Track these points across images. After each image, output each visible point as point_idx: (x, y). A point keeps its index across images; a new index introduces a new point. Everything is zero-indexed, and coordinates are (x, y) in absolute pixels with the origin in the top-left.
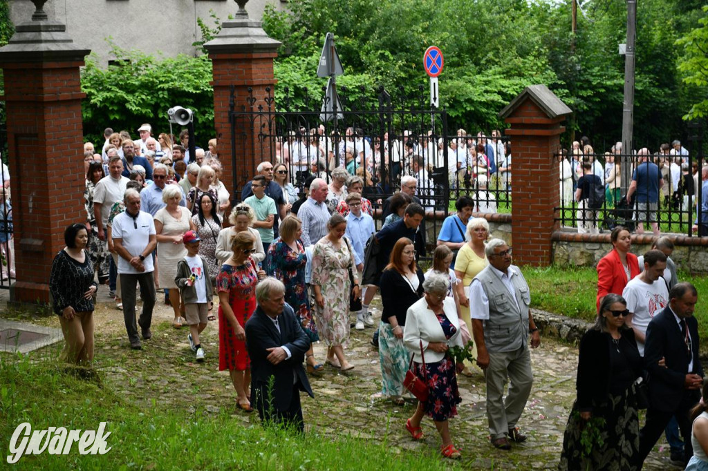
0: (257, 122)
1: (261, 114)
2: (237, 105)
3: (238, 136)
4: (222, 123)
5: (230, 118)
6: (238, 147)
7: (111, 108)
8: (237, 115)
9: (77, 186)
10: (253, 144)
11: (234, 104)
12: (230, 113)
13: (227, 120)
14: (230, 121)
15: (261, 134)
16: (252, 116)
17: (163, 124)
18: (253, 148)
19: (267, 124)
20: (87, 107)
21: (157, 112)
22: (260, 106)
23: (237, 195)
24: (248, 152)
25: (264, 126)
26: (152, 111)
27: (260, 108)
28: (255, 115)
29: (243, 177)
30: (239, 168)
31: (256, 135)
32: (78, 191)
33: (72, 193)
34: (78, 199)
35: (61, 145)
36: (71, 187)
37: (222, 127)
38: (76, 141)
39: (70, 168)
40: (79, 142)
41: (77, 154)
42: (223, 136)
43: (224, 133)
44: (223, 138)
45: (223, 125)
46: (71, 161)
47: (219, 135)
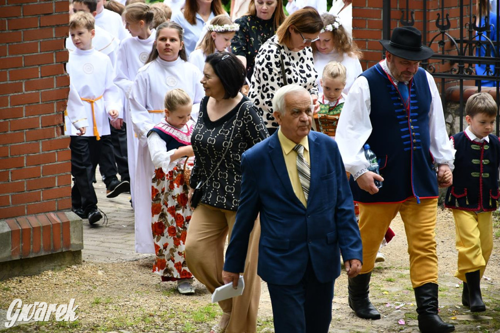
9: (53, 26)
29: (402, 23)
32: (54, 36)
33: (41, 40)
34: (52, 52)
36: (38, 28)
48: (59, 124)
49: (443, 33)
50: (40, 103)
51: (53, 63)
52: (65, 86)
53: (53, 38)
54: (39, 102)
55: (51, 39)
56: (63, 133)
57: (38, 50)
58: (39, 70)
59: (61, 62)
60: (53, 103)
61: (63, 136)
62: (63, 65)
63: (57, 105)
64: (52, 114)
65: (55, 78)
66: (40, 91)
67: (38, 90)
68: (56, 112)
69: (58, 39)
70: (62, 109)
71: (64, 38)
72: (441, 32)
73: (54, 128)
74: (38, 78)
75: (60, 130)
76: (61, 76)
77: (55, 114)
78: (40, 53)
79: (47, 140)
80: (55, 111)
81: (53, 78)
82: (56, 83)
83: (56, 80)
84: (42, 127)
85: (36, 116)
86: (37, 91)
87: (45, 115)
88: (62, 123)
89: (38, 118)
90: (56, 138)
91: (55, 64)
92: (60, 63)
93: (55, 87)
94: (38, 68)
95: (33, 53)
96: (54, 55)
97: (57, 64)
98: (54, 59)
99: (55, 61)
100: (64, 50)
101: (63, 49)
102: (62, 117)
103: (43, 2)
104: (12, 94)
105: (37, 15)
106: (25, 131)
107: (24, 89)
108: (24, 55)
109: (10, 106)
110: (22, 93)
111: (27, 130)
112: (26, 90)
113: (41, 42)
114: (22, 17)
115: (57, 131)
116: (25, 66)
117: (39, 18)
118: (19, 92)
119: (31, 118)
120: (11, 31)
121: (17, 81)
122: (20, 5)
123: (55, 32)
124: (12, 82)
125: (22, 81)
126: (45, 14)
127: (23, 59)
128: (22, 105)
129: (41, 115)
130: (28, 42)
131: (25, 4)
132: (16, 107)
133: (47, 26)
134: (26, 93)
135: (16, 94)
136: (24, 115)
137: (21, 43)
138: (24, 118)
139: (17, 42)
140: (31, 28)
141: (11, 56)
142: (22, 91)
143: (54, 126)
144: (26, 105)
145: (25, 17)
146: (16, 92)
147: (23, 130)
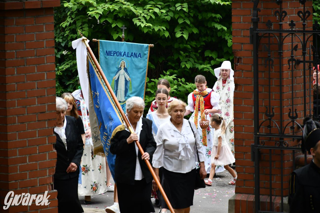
0: (287, 43)
1: (292, 33)
2: (262, 20)
3: (261, 62)
4: (242, 43)
5: (252, 37)
6: (262, 75)
7: (113, 26)
8: (261, 33)
9: (46, 120)
10: (281, 72)
11: (258, 19)
12: (252, 30)
13: (248, 40)
14: (252, 42)
15: (292, 59)
16: (280, 36)
17: (181, 46)
18: (281, 78)
19: (300, 46)
20: (83, 23)
21: (174, 30)
22: (292, 22)
23: (258, 138)
24: (274, 82)
25: (296, 48)
26: (167, 30)
27: (292, 25)
28: (284, 34)
29: (266, 115)
30: (263, 104)
31: (286, 58)
32: (47, 126)
33: (39, 129)
34: (45, 137)
35: (26, 66)
36: (37, 122)
37: (242, 49)
38: (45, 62)
39: (37, 97)
40: (49, 64)
41: (46, 78)
42: (242, 61)
43: (244, 57)
44: (243, 64)
45: (242, 46)
46: (37, 88)
47: (237, 60)
48: (50, 183)
49: (293, 121)
50: (38, 170)
52: (54, 159)
53: (46, 128)
54: (37, 169)
55: (45, 129)
57: (36, 136)
58: (38, 148)
59: (51, 143)
60: (46, 170)
61: (52, 191)
62: (52, 145)
63: (49, 171)
64: (46, 177)
66: (38, 162)
67: (37, 161)
68: (49, 175)
69: (50, 128)
71: (53, 128)
72: (292, 121)
73: (47, 186)
74: (37, 153)
75: (51, 187)
76: (52, 152)
77: (48, 176)
78: (37, 138)
79: (42, 193)
81: (46, 154)
82: (48, 157)
83: (48, 155)
84: (39, 185)
85: (35, 178)
86: (36, 162)
87: (41, 178)
89: (37, 179)
92: (50, 144)
93: (47, 159)
94: (36, 147)
95: (34, 137)
96: (47, 138)
97: (49, 144)
98: (47, 141)
101: (52, 135)
103: (39, 105)
104: (20, 164)
105: (36, 113)
106: (28, 188)
107: (28, 161)
108: (28, 139)
109: (19, 172)
110: (27, 163)
111: (30, 187)
112: (29, 162)
113: (38, 131)
114: (26, 115)
115: (49, 187)
116: (28, 146)
117: (37, 115)
118: (25, 163)
119: (32, 180)
120: (19, 124)
121: (23, 156)
122: (25, 107)
123: (48, 124)
124: (20, 157)
125: (26, 156)
126: (41, 113)
127: (27, 141)
128: (26, 171)
129: (38, 177)
130: (30, 130)
131: (29, 106)
132: (23, 172)
133: (42, 120)
134: (29, 163)
135: (23, 164)
136: (28, 177)
137: (26, 131)
138: (28, 179)
139: (23, 131)
140: (32, 121)
141: (19, 140)
142: (27, 162)
143: (47, 184)
144: (29, 171)
145: (29, 115)
146: (23, 163)
147: (27, 187)
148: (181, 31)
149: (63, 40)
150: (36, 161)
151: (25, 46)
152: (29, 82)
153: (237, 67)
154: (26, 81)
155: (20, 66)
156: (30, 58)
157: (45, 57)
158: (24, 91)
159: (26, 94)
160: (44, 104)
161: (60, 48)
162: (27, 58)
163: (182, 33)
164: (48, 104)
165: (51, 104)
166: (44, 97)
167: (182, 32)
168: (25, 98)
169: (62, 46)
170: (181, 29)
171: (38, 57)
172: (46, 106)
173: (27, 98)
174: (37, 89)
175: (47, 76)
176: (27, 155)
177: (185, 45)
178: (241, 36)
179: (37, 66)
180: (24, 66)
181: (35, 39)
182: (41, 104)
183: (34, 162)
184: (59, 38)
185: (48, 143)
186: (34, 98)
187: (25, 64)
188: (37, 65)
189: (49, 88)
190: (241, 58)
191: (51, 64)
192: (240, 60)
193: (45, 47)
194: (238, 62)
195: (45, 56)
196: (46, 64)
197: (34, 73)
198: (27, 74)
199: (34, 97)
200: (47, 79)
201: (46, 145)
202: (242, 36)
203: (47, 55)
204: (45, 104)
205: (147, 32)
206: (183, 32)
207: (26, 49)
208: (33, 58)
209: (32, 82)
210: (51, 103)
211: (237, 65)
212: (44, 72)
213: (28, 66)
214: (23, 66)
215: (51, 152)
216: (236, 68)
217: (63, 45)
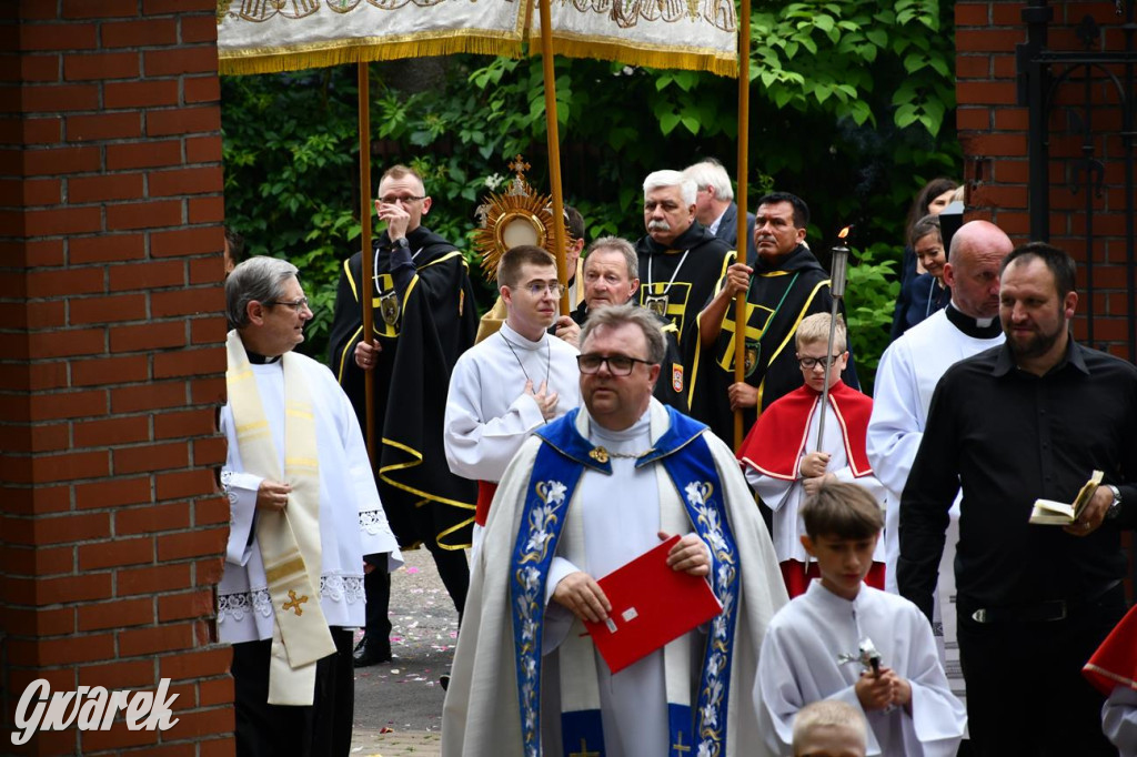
2: (1064, 15)
5: (1024, 80)
6: (1063, 226)
10: (1131, 210)
11: (1048, 13)
12: (1024, 55)
13: (1011, 92)
14: (1024, 99)
18: (1131, 233)
24: (1110, 251)
32: (189, 401)
33: (156, 412)
34: (185, 440)
35: (103, 173)
36: (149, 383)
37: (991, 126)
38: (183, 160)
39: (151, 290)
40: (199, 166)
41: (185, 221)
42: (993, 172)
43: (996, 156)
44: (997, 182)
45: (993, 114)
46: (151, 257)
47: (974, 168)
48: (205, 616)
50: (155, 564)
51: (187, 467)
52: (219, 524)
53: (185, 406)
54: (152, 562)
55: (181, 409)
56: (214, 637)
57: (147, 436)
58: (152, 484)
59: (207, 465)
60: (186, 566)
61: (213, 644)
62: (213, 472)
63: (198, 569)
64: (185, 591)
65: (191, 503)
66: (154, 535)
67: (150, 532)
68: (197, 585)
69: (201, 408)
70: (210, 580)
71: (214, 406)
73: (190, 627)
74: (150, 502)
75: (206, 630)
76: (209, 499)
77: (193, 590)
78: (153, 444)
79: (173, 653)
80: (193, 582)
81: (187, 505)
82: (196, 517)
83: (196, 509)
84: (160, 622)
85: (144, 596)
86: (147, 535)
87: (166, 594)
88: (210, 612)
89: (150, 600)
90: (196, 650)
91: (191, 469)
92: (204, 468)
93: (192, 523)
94: (148, 479)
95: (137, 442)
96: (190, 447)
97: (197, 469)
98: (190, 457)
99: (191, 463)
100: (216, 434)
101: (211, 434)
102: (210, 599)
103: (160, 320)
104: (84, 543)
105: (144, 350)
106: (116, 631)
107: (113, 530)
108: (113, 447)
109: (79, 570)
110: (109, 540)
111: (123, 630)
112: (119, 533)
113: (154, 416)
114: (108, 356)
115: (199, 631)
116: (115, 474)
117: (151, 357)
118: (101, 537)
119: (131, 601)
120: (79, 390)
121: (94, 511)
122: (103, 327)
123: (192, 391)
124: (82, 513)
125: (108, 510)
126: (166, 349)
127: (110, 456)
128: (108, 568)
129: (156, 592)
130: (123, 416)
131: (115, 325)
132: (93, 573)
133: (171, 378)
134: (118, 539)
135: (94, 542)
136: (114, 592)
137: (106, 418)
138: (114, 599)
139: (94, 417)
140: (131, 382)
141: (79, 451)
142: (109, 535)
143: (191, 619)
144: (120, 569)
145: (116, 355)
146: (93, 538)
147: (112, 628)
148: (914, 102)
149: (487, 137)
150: (144, 532)
151: (100, 96)
152: (116, 232)
153: (973, 193)
154: (104, 228)
155: (83, 172)
156: (120, 141)
157: (182, 139)
158: (97, 265)
159: (106, 278)
160: (179, 316)
161: (478, 165)
162: (112, 142)
163: (920, 112)
164: (194, 317)
165: (206, 315)
166: (178, 289)
167: (917, 108)
168: (103, 293)
169: (483, 158)
170: (913, 96)
171: (152, 140)
172: (188, 326)
173: (110, 292)
174: (148, 260)
175: (188, 210)
176: (110, 506)
177: (931, 155)
178: (988, 78)
179: (148, 174)
180: (99, 171)
181: (142, 72)
182: (165, 316)
183: (139, 536)
184: (471, 128)
185: (195, 465)
186: (136, 293)
187: (103, 165)
188: (151, 171)
189: (199, 257)
190: (989, 161)
191: (205, 165)
192: (984, 168)
193: (181, 103)
194: (977, 179)
195: (181, 135)
196: (186, 167)
197: (139, 201)
198: (110, 204)
199: (139, 290)
200: (189, 223)
201: (185, 470)
202: (993, 80)
203: (188, 133)
204: (182, 319)
205: (788, 106)
206: (925, 107)
207: (104, 109)
208: (132, 141)
209: (130, 232)
210: (207, 312)
211: (975, 188)
212: (179, 198)
213: (113, 173)
214: (95, 174)
215: (206, 496)
216: (972, 199)
217: (486, 153)
